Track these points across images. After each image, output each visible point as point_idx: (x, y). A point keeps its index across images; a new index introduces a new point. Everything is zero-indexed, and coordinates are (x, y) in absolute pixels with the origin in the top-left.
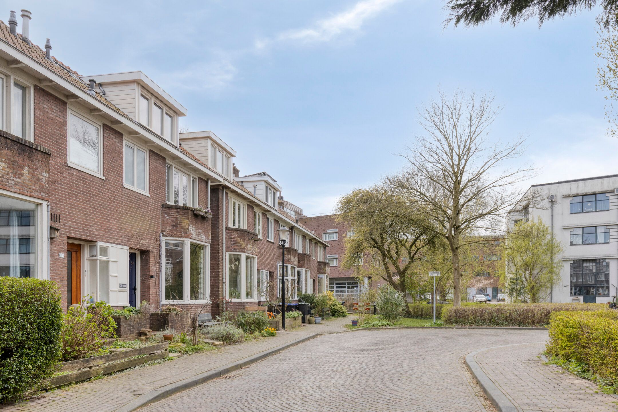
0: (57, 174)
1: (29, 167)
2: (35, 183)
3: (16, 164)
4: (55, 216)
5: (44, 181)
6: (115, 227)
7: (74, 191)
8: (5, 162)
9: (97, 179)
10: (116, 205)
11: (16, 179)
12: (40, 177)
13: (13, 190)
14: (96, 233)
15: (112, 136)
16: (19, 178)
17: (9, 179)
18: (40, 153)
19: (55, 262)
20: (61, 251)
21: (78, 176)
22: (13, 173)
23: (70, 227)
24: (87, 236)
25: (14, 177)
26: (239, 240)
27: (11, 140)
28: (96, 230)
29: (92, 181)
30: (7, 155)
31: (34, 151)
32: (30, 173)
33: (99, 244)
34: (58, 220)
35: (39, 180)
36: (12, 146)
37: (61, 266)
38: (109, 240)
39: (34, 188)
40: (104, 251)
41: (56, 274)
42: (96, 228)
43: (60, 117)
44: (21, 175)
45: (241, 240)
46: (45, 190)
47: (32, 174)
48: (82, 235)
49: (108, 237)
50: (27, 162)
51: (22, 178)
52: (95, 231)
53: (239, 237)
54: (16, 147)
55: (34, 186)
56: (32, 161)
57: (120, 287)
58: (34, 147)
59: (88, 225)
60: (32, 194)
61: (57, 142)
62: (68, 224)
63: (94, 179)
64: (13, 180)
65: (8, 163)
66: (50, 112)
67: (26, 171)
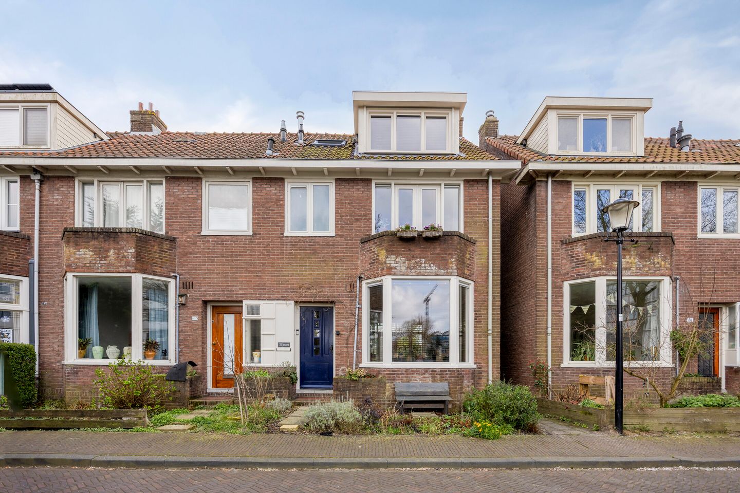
0: (189, 246)
1: (114, 249)
2: (121, 260)
3: (102, 250)
4: (188, 283)
5: (130, 257)
6: (270, 282)
7: (210, 257)
8: (92, 251)
9: (242, 237)
10: (271, 258)
11: (101, 262)
12: (126, 254)
13: (99, 271)
14: (241, 292)
15: (265, 186)
16: (105, 260)
17: (96, 263)
18: (125, 234)
19: (188, 325)
20: (194, 315)
21: (215, 241)
22: (99, 257)
23: (206, 291)
24: (227, 297)
25: (101, 260)
26: (588, 256)
27: (97, 232)
28: (240, 289)
29: (234, 242)
30: (94, 245)
31: (119, 234)
32: (115, 253)
33: (246, 303)
34: (191, 287)
35: (124, 257)
36: (98, 236)
37: (195, 329)
38: (260, 297)
39: (119, 265)
40: (254, 310)
41: (189, 335)
42: (240, 287)
43: (192, 194)
44: (108, 257)
45: (591, 255)
46: (131, 264)
47: (118, 254)
48: (221, 296)
49: (259, 294)
50: (112, 245)
51: (108, 259)
52: (237, 290)
53: (587, 250)
54: (102, 236)
55: (120, 263)
56: (118, 243)
57: (279, 346)
58: (117, 231)
59: (229, 286)
60: (117, 270)
61: (189, 217)
62: (203, 289)
63: (237, 239)
64: (99, 263)
65: (95, 251)
66: (182, 193)
67: (111, 253)
